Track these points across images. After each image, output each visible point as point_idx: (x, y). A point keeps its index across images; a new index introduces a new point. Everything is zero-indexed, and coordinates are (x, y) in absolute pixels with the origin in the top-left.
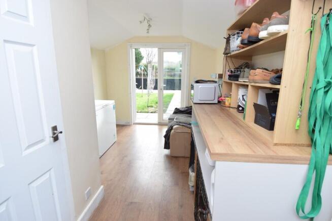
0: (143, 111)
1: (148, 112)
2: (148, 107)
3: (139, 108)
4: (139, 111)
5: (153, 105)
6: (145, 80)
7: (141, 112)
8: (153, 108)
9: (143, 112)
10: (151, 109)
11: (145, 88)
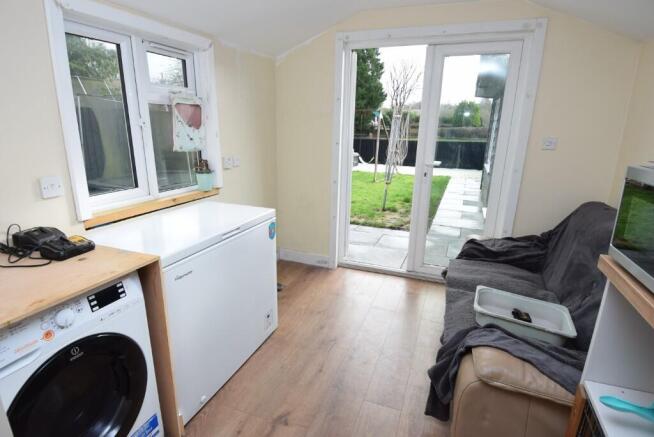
0: (370, 221)
1: (382, 226)
2: (384, 210)
3: (362, 211)
4: (362, 221)
5: (397, 205)
6: (384, 145)
7: (364, 224)
8: (396, 215)
9: (370, 225)
10: (391, 218)
11: (382, 160)
